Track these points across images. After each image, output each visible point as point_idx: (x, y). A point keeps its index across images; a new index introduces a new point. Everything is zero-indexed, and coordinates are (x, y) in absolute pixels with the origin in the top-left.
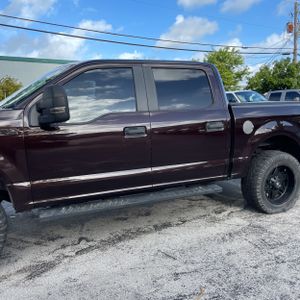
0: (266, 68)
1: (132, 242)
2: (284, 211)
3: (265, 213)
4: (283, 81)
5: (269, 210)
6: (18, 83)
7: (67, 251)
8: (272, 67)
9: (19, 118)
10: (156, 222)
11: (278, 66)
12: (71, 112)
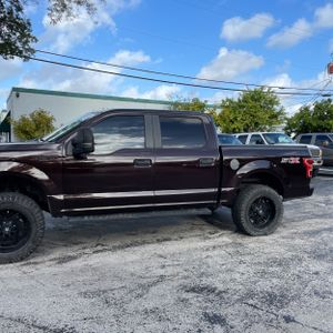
0: (307, 109)
1: (136, 248)
2: (266, 235)
3: (249, 235)
4: (322, 123)
5: (253, 233)
6: (50, 115)
7: (87, 251)
8: (312, 108)
9: (59, 148)
10: (159, 238)
11: (318, 107)
12: (96, 147)
